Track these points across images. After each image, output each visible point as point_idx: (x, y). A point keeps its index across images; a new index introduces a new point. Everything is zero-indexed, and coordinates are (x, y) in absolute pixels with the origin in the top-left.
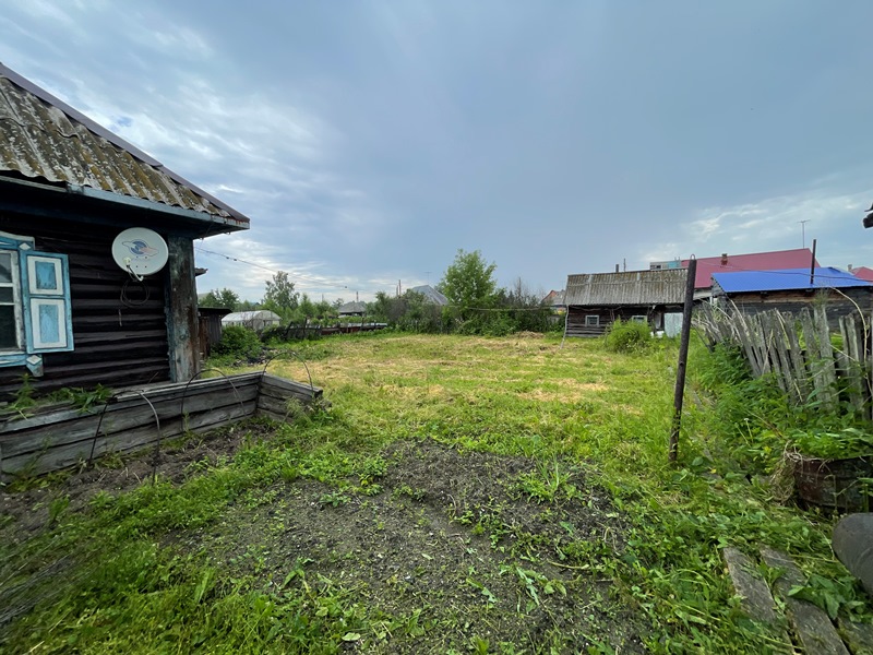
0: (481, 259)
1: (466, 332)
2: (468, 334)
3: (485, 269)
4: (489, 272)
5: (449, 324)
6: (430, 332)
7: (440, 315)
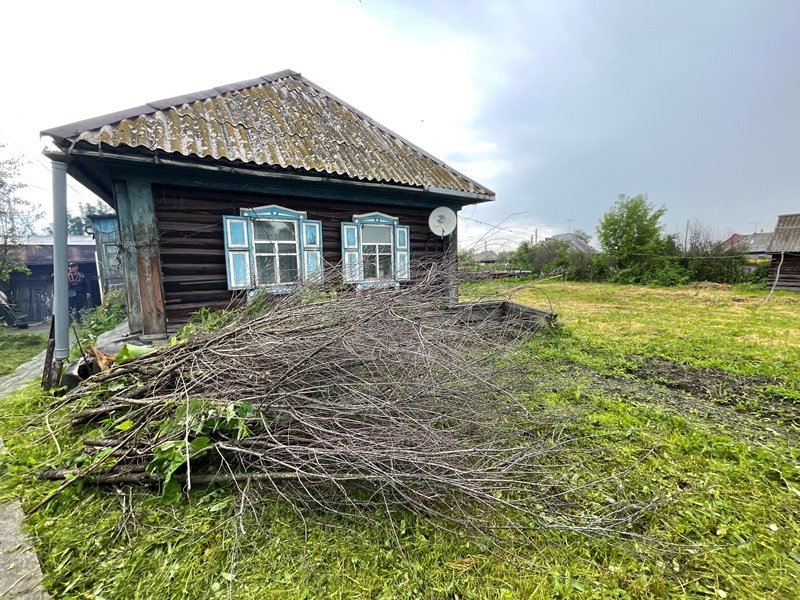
0: (647, 204)
1: (623, 281)
2: (627, 283)
3: (651, 214)
4: (656, 217)
5: (601, 272)
6: (578, 280)
7: (590, 263)
